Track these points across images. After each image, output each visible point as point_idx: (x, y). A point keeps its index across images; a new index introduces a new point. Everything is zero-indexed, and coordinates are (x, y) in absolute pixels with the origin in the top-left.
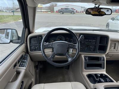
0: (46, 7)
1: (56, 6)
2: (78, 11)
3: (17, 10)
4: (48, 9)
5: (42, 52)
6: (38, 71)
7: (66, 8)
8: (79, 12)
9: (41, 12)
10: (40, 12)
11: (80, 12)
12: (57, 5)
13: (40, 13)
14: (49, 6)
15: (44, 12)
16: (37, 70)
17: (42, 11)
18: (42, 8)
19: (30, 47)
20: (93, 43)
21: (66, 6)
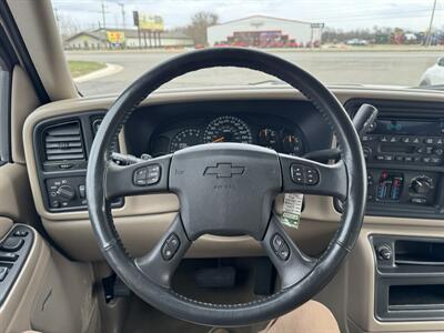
0: (177, 30)
1: (214, 24)
2: (298, 43)
3: (71, 44)
4: (184, 36)
5: (90, 218)
6: (112, 305)
7: (254, 29)
8: (301, 46)
9: (160, 47)
10: (156, 47)
11: (308, 46)
12: (218, 22)
13: (154, 50)
14: (190, 27)
15: (168, 47)
16: (108, 301)
17: (164, 42)
18: (161, 32)
19: (45, 183)
20: (425, 154)
21: (253, 24)
